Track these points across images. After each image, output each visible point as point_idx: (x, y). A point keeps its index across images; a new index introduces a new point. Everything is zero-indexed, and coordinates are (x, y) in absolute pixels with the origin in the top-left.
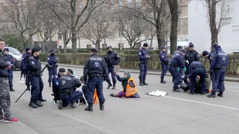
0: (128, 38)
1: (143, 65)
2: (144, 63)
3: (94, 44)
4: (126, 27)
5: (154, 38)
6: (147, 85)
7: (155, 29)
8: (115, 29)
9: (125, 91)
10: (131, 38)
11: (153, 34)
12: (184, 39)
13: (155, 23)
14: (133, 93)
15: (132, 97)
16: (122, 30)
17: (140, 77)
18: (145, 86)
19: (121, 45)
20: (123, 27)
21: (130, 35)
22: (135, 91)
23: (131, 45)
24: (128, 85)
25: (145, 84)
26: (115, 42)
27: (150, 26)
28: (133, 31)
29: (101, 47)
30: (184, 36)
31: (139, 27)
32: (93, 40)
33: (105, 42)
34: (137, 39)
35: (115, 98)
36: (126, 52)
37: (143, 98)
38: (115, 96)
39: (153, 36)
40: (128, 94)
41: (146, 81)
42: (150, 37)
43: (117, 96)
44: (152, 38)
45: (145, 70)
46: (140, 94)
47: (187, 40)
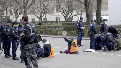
0: (63, 14)
1: (80, 33)
2: (81, 31)
3: (38, 18)
4: (62, 5)
5: (83, 13)
6: (82, 46)
7: (84, 6)
8: (53, 7)
9: (69, 49)
10: (66, 13)
11: (82, 10)
12: (105, 14)
13: (84, 2)
14: (75, 51)
15: (74, 53)
16: (59, 8)
17: (77, 41)
18: (81, 46)
19: (58, 19)
20: (60, 5)
21: (65, 11)
22: (76, 49)
23: (66, 18)
24: (72, 45)
25: (81, 45)
26: (53, 17)
27: (79, 4)
28: (67, 9)
29: (43, 21)
30: (105, 12)
31: (71, 6)
32: (37, 15)
33: (46, 17)
34: (70, 14)
35: (63, 54)
36: (63, 24)
37: (82, 54)
38: (63, 53)
39: (82, 12)
40: (71, 51)
41: (82, 44)
42: (80, 13)
43: (64, 53)
44: (82, 13)
45: (81, 36)
46: (79, 51)
47: (107, 15)
